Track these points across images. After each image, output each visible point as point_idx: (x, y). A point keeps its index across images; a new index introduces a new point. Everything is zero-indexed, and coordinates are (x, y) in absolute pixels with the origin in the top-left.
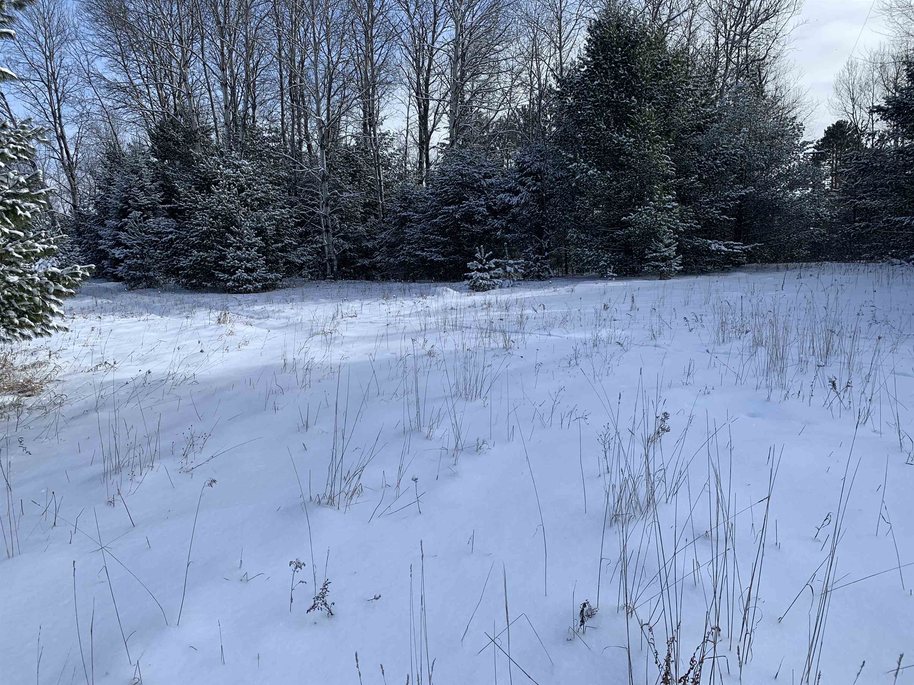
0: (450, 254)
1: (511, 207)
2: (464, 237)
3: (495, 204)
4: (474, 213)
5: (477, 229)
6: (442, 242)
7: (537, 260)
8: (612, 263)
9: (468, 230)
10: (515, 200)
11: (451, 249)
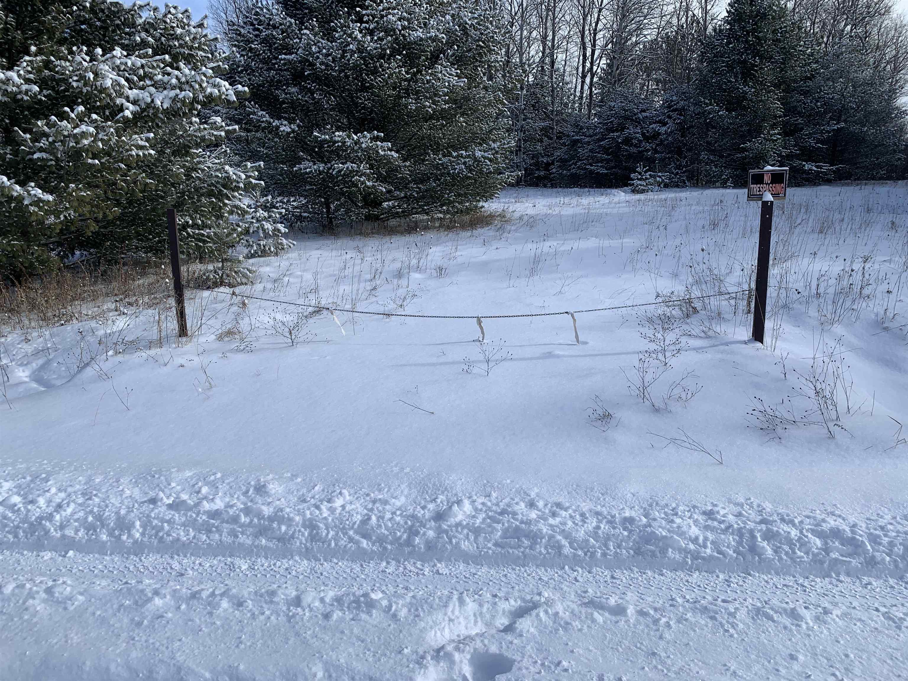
0: (612, 168)
1: (659, 134)
2: (623, 156)
3: (648, 132)
4: (632, 139)
5: (633, 150)
6: (606, 159)
7: (677, 173)
8: (731, 177)
9: (627, 150)
10: (663, 129)
11: (613, 164)
